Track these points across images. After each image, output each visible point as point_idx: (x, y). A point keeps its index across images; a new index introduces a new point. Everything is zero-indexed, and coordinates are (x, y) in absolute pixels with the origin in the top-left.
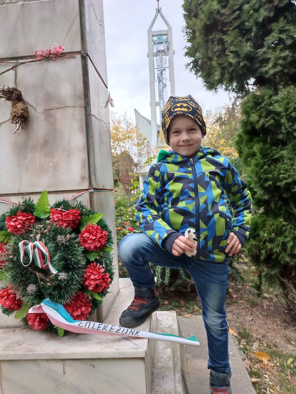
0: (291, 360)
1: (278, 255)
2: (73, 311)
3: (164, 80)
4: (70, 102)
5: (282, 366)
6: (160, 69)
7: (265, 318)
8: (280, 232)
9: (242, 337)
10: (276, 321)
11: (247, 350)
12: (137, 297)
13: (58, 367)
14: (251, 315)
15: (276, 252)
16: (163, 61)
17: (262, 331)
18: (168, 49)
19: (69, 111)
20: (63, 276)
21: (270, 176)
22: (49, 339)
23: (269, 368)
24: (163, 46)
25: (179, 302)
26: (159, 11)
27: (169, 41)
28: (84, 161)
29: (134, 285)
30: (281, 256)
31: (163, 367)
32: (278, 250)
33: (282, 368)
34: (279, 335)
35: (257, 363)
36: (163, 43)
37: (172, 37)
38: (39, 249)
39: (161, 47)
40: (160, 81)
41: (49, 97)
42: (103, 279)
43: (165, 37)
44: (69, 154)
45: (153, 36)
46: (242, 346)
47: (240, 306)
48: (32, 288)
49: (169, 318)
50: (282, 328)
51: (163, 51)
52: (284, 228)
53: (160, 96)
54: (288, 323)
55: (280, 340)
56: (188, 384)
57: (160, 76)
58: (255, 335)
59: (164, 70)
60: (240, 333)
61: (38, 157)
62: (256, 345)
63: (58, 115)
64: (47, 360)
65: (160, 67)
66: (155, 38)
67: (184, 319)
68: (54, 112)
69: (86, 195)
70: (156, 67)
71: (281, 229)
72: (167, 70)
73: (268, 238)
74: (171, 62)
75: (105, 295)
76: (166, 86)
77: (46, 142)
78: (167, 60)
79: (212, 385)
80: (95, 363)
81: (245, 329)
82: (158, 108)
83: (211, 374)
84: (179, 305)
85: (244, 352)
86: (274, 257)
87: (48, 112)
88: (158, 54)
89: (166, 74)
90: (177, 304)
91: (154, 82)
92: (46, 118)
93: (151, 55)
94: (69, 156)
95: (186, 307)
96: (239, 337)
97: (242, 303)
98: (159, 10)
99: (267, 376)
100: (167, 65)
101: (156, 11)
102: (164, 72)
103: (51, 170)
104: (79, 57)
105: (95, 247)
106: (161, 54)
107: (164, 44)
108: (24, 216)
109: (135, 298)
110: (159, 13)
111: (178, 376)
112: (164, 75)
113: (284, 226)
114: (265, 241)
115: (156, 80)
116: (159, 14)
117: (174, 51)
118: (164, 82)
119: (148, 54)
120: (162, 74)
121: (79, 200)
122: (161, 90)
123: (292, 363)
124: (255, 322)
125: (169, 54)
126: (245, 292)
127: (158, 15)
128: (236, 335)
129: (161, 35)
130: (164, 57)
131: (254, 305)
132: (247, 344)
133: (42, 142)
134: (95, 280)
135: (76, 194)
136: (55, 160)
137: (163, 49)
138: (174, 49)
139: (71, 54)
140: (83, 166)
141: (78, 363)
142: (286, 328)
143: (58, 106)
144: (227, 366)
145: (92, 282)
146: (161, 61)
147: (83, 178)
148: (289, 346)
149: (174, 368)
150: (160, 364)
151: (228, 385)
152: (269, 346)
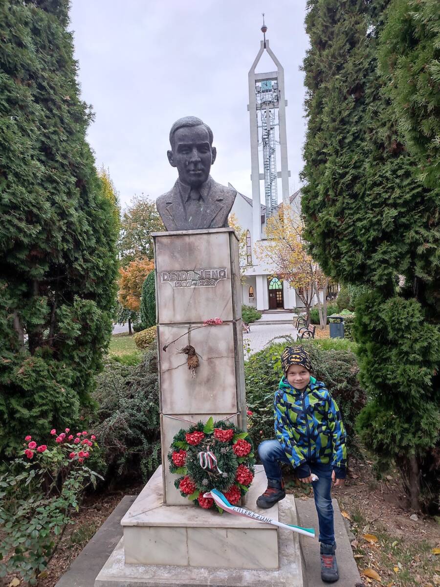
0: (396, 542)
1: (388, 446)
2: (230, 497)
3: (272, 143)
4: (225, 354)
5: (386, 546)
6: (266, 128)
7: (381, 503)
8: (390, 425)
9: (354, 520)
10: (391, 506)
11: (357, 531)
12: (269, 487)
13: (223, 533)
14: (368, 498)
15: (386, 442)
16: (271, 116)
17: (375, 516)
18: (278, 100)
19: (225, 360)
20: (225, 475)
21: (380, 374)
22: (213, 515)
23: (375, 548)
24: (270, 96)
25: (295, 482)
26: (265, 45)
27: (279, 89)
28: (234, 394)
29: (268, 478)
30: (390, 447)
31: (286, 539)
32: (388, 442)
33: (386, 549)
34: (391, 520)
35: (365, 543)
36: (270, 91)
37: (283, 82)
38: (210, 457)
39: (268, 97)
40: (265, 144)
41: (211, 350)
42: (249, 476)
43: (273, 82)
44: (224, 389)
45: (256, 81)
46: (353, 529)
47: (358, 489)
48: (205, 482)
49: (288, 501)
50: (395, 513)
51: (270, 102)
52: (393, 421)
53: (266, 166)
54: (402, 509)
55: (390, 525)
56: (304, 554)
57: (266, 137)
58: (367, 519)
59: (271, 129)
60: (352, 517)
61: (202, 390)
62: (366, 529)
63: (217, 362)
64: (216, 528)
65: (265, 125)
66: (259, 84)
67: (300, 501)
68: (214, 360)
69: (235, 417)
70: (260, 124)
71: (391, 422)
72: (277, 128)
73: (379, 429)
74: (282, 118)
75: (249, 487)
76: (274, 150)
77: (208, 380)
78: (277, 114)
79: (322, 553)
80: (246, 531)
81: (358, 513)
82: (262, 182)
83: (321, 545)
84: (296, 485)
85: (354, 534)
86: (385, 447)
87: (210, 360)
88: (264, 106)
89: (276, 134)
90: (293, 484)
91: (258, 145)
92: (209, 363)
93: (254, 108)
94: (224, 390)
95: (303, 488)
96: (352, 521)
97: (362, 485)
98: (265, 43)
99: (371, 554)
100: (276, 121)
101: (261, 45)
102: (271, 132)
103: (211, 399)
104: (231, 324)
105: (244, 455)
106: (267, 107)
107: (272, 93)
108: (198, 434)
109: (268, 488)
110: (265, 47)
111: (297, 545)
112: (271, 136)
113: (393, 419)
114: (377, 432)
115: (259, 142)
116: (265, 50)
117: (286, 101)
118: (272, 146)
119: (248, 105)
120: (268, 134)
121: (231, 420)
122: (268, 157)
123: (397, 545)
124: (371, 506)
125: (279, 106)
126: (367, 472)
127: (263, 51)
128: (349, 518)
129: (267, 79)
130: (272, 110)
131: (372, 488)
132: (358, 527)
133: (205, 380)
134: (244, 477)
135: (228, 417)
136: (214, 392)
137: (270, 99)
138: (286, 99)
139: (226, 323)
140: (234, 397)
141: (236, 530)
142: (399, 513)
143: (217, 356)
144: (333, 539)
145: (242, 479)
146: (268, 117)
147: (233, 406)
148: (398, 530)
149: (294, 540)
150: (283, 537)
151: (333, 554)
152: (379, 530)
